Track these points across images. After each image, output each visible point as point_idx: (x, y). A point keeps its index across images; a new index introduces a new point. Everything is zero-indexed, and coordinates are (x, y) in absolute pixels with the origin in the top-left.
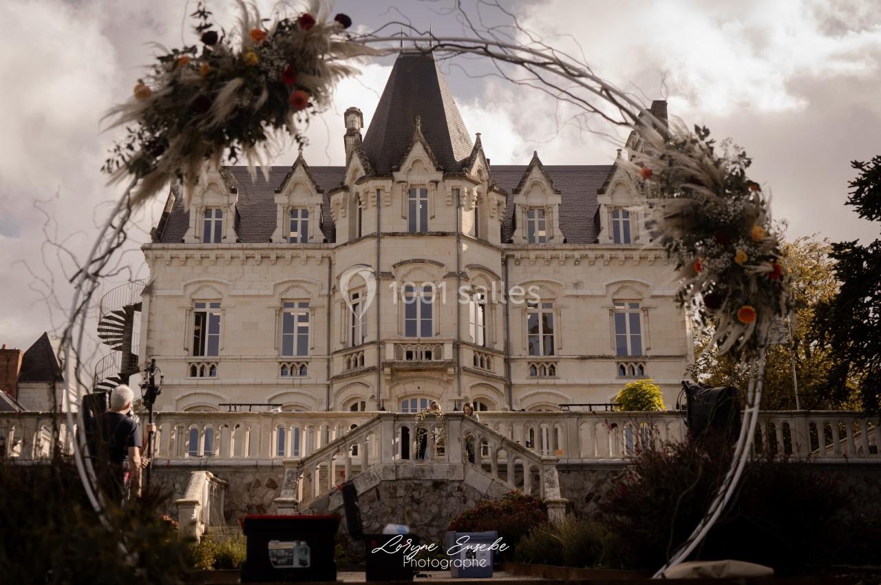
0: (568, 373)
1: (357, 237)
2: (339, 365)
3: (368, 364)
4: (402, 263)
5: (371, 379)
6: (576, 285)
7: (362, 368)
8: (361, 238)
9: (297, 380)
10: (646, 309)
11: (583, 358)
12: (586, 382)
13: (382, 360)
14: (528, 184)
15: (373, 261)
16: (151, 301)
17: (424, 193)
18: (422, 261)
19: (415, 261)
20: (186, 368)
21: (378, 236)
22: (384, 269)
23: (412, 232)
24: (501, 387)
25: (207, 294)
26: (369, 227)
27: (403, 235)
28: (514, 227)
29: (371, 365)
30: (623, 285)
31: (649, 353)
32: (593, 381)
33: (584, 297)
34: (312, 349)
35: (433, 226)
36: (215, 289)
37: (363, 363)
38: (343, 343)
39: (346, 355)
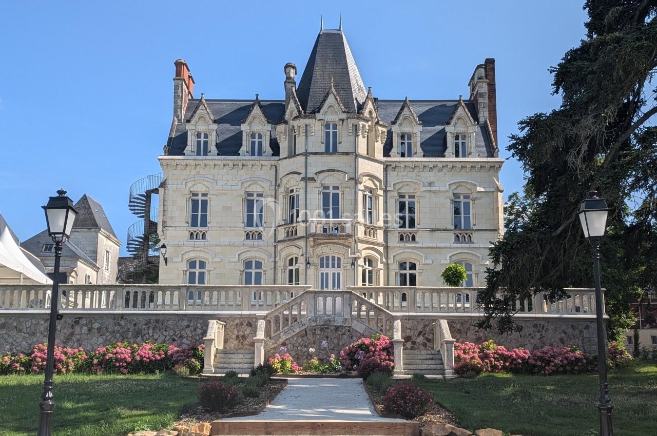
0: (424, 239)
1: (293, 154)
2: (282, 235)
3: (299, 235)
4: (321, 172)
5: (301, 243)
6: (430, 184)
7: (296, 237)
8: (295, 155)
9: (256, 242)
10: (474, 200)
11: (433, 230)
12: (435, 245)
13: (308, 233)
14: (401, 118)
15: (302, 171)
16: (165, 192)
17: (335, 127)
18: (334, 171)
19: (329, 171)
20: (187, 235)
21: (306, 154)
22: (309, 175)
23: (327, 152)
24: (381, 249)
25: (200, 188)
26: (300, 149)
27: (322, 154)
28: (391, 147)
29: (302, 235)
30: (459, 184)
31: (475, 228)
32: (439, 245)
33: (435, 192)
34: (265, 223)
35: (340, 148)
36: (204, 185)
37: (296, 234)
38: (284, 220)
39: (286, 228)
